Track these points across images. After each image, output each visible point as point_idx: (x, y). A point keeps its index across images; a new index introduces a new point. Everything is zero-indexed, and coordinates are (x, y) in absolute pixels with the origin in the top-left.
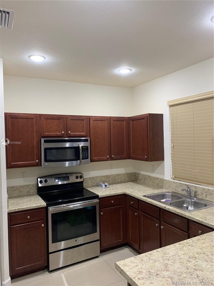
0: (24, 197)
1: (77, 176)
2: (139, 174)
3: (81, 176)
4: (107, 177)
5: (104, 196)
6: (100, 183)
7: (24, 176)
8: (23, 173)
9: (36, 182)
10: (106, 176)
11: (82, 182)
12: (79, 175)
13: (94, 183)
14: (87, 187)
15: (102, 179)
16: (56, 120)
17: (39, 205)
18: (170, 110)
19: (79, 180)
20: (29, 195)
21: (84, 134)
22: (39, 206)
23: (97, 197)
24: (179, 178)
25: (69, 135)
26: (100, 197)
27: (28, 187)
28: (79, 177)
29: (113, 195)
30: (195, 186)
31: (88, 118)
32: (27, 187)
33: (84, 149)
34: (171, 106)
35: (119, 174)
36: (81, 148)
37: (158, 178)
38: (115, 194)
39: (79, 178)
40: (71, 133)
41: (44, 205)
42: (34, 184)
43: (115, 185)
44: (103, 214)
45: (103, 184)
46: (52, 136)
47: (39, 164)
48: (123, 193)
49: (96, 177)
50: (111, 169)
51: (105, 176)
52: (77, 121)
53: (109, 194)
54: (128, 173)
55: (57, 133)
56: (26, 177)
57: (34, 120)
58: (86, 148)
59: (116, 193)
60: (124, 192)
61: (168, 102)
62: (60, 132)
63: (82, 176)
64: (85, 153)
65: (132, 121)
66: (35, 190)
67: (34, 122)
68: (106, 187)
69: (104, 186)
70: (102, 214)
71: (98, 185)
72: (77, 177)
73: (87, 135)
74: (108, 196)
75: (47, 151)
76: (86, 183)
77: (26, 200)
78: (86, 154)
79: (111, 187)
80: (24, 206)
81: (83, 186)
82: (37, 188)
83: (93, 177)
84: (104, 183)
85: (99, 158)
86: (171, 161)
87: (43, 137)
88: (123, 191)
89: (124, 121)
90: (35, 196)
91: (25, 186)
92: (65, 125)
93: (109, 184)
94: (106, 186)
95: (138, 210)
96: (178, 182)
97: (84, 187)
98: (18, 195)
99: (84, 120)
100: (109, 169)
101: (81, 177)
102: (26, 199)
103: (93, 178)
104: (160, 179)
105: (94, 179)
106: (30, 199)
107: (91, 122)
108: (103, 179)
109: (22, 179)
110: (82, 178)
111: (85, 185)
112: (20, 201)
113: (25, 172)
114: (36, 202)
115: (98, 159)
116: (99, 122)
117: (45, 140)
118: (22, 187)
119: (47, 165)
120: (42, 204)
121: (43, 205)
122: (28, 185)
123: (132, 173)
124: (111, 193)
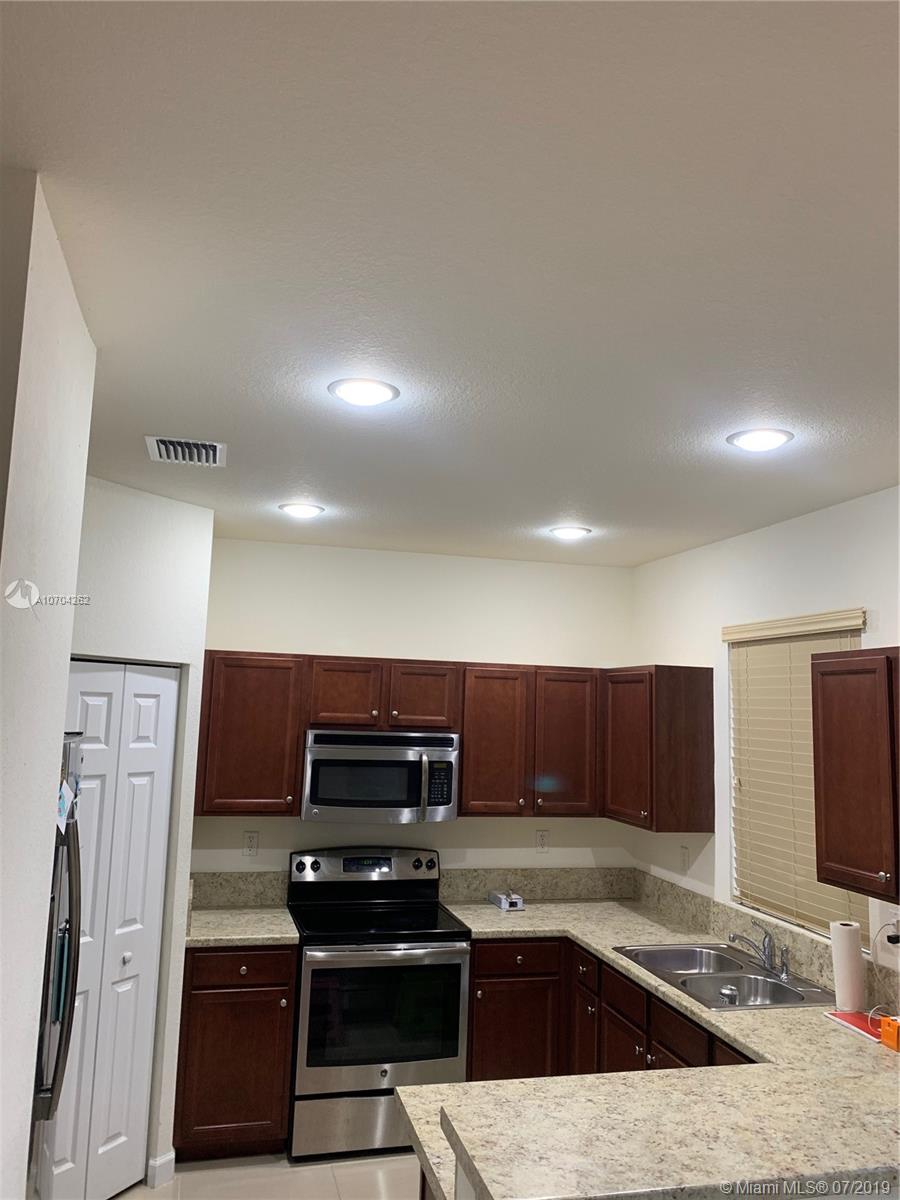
0: (245, 911)
1: (418, 860)
2: (644, 874)
3: (431, 861)
4: (529, 874)
5: (490, 937)
6: (495, 892)
7: (252, 842)
8: (249, 834)
9: (287, 869)
10: (522, 870)
11: (434, 884)
12: (424, 858)
13: (475, 890)
14: (451, 903)
15: (506, 881)
16: (357, 674)
17: (278, 936)
18: (732, 658)
19: (423, 874)
20: (261, 904)
21: (443, 721)
22: (277, 939)
23: (465, 934)
24: (756, 900)
25: (393, 723)
26: (473, 936)
27: (262, 878)
28: (424, 864)
29: (523, 935)
30: (791, 932)
31: (461, 669)
32: (258, 880)
33: (438, 769)
34: (735, 645)
35: (571, 869)
36: (427, 765)
37: (695, 895)
38: (531, 935)
39: (424, 866)
40: (400, 717)
41: (293, 938)
42: (280, 870)
43: (550, 907)
44: (483, 994)
45: (503, 897)
46: (341, 722)
47: (293, 809)
48: (558, 935)
49: (485, 870)
50: (543, 846)
51: (516, 870)
52: (424, 678)
53: (507, 932)
54: (609, 869)
55: (356, 715)
56: (258, 847)
57: (293, 673)
58: (444, 766)
59: (532, 929)
60: (564, 932)
61: (726, 631)
62: (366, 713)
63: (436, 860)
64: (440, 783)
65: (612, 683)
66: (280, 892)
67: (292, 679)
68: (512, 909)
69: (505, 905)
70: (479, 996)
71: (491, 901)
72: (417, 865)
73: (452, 725)
74: (505, 936)
75: (323, 770)
76: (449, 886)
77: (247, 917)
78: (443, 787)
79: (530, 910)
80: (234, 933)
81: (437, 897)
82: (287, 885)
83: (475, 870)
84: (508, 896)
85: (489, 803)
86: (733, 835)
87: (314, 726)
88: (561, 928)
89: (585, 682)
90: (277, 910)
91: (251, 875)
92: (384, 688)
93: (525, 902)
94: (513, 904)
95: (598, 995)
96: (747, 914)
97: (440, 899)
98: (229, 901)
99: (445, 675)
100: (536, 846)
101: (431, 865)
102: (250, 916)
103: (475, 874)
104: (702, 897)
105: (478, 875)
106: (260, 916)
107: (470, 681)
108: (511, 879)
109: (246, 851)
110: (434, 866)
111: (444, 892)
112: (228, 918)
113: (258, 832)
114: (272, 927)
115: (486, 806)
116: (497, 685)
117: (316, 736)
118: (244, 876)
119: (316, 814)
120: (288, 936)
121: (289, 938)
122: (260, 874)
123: (621, 869)
124: (515, 929)
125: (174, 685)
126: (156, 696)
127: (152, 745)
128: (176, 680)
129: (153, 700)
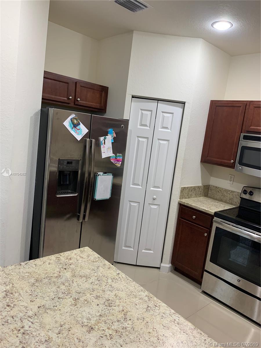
7: (231, 179)
8: (230, 176)
22: (206, 211)
27: (233, 193)
41: (212, 212)
56: (233, 181)
67: (240, 111)
87: (247, 132)
91: (229, 191)
109: (229, 181)
117: (244, 136)
118: (227, 191)
119: (240, 169)
125: (181, 110)
126: (172, 113)
127: (169, 131)
128: (182, 108)
129: (171, 115)
